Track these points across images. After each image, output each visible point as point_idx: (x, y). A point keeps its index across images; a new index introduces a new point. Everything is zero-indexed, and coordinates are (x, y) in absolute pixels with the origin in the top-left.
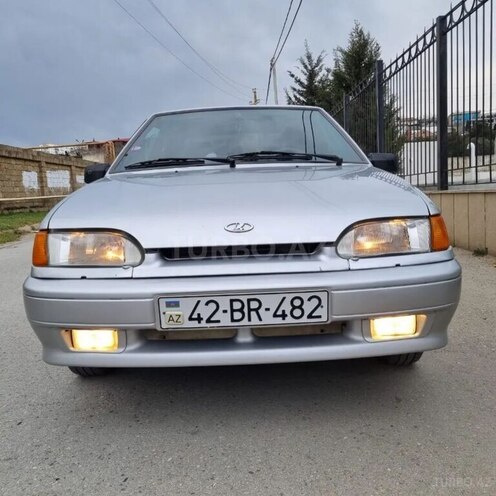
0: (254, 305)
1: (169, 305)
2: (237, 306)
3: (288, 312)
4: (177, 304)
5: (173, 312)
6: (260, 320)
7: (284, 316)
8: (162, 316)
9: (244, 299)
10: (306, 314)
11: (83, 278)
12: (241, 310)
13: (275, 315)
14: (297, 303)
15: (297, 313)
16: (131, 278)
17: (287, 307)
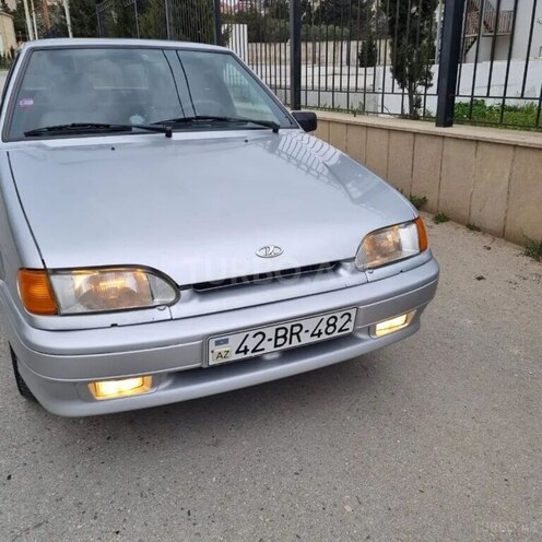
0: (296, 329)
1: (218, 343)
2: (281, 333)
3: (323, 331)
4: (226, 341)
5: (222, 349)
6: (300, 341)
7: (320, 334)
8: (210, 354)
9: (288, 326)
10: (337, 329)
11: (114, 325)
12: (284, 337)
13: (312, 335)
14: (332, 321)
15: (331, 329)
16: (172, 319)
17: (323, 327)
